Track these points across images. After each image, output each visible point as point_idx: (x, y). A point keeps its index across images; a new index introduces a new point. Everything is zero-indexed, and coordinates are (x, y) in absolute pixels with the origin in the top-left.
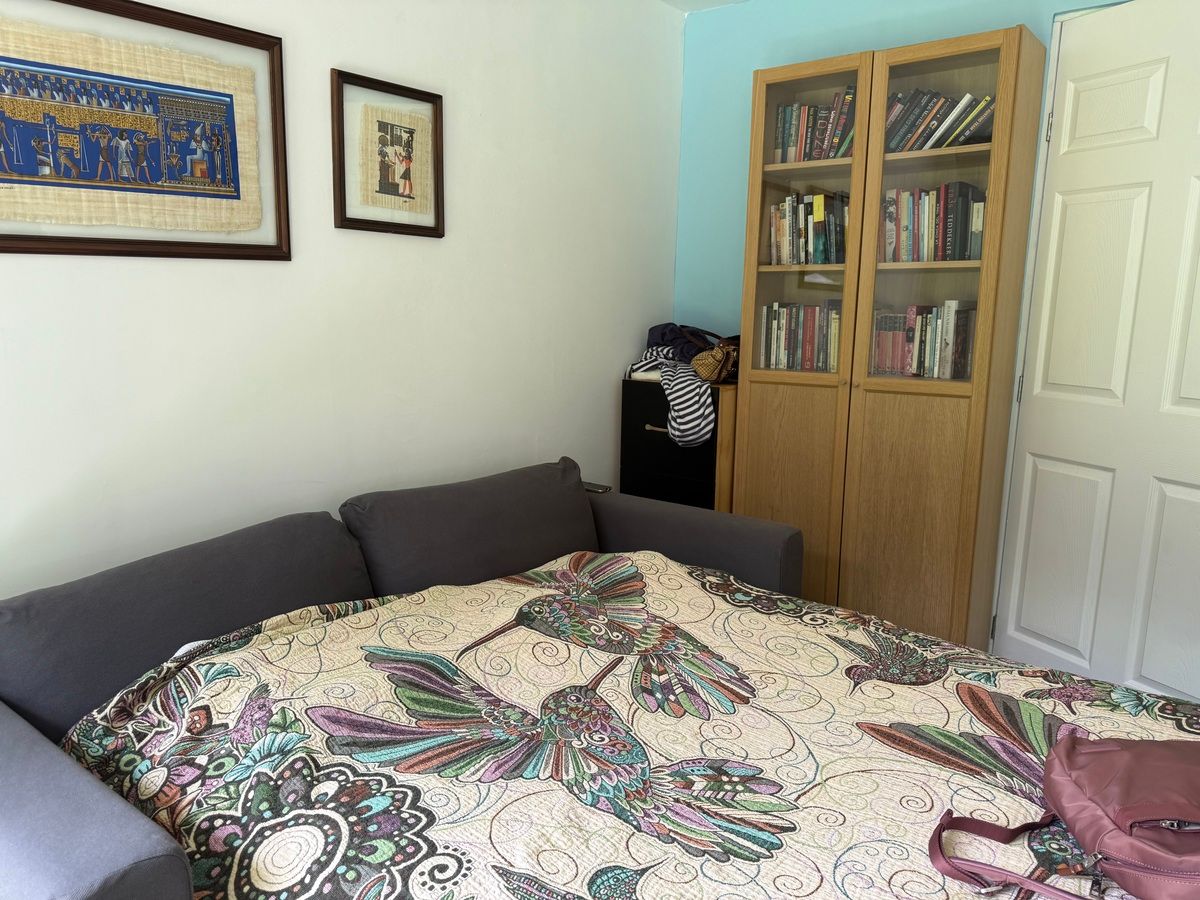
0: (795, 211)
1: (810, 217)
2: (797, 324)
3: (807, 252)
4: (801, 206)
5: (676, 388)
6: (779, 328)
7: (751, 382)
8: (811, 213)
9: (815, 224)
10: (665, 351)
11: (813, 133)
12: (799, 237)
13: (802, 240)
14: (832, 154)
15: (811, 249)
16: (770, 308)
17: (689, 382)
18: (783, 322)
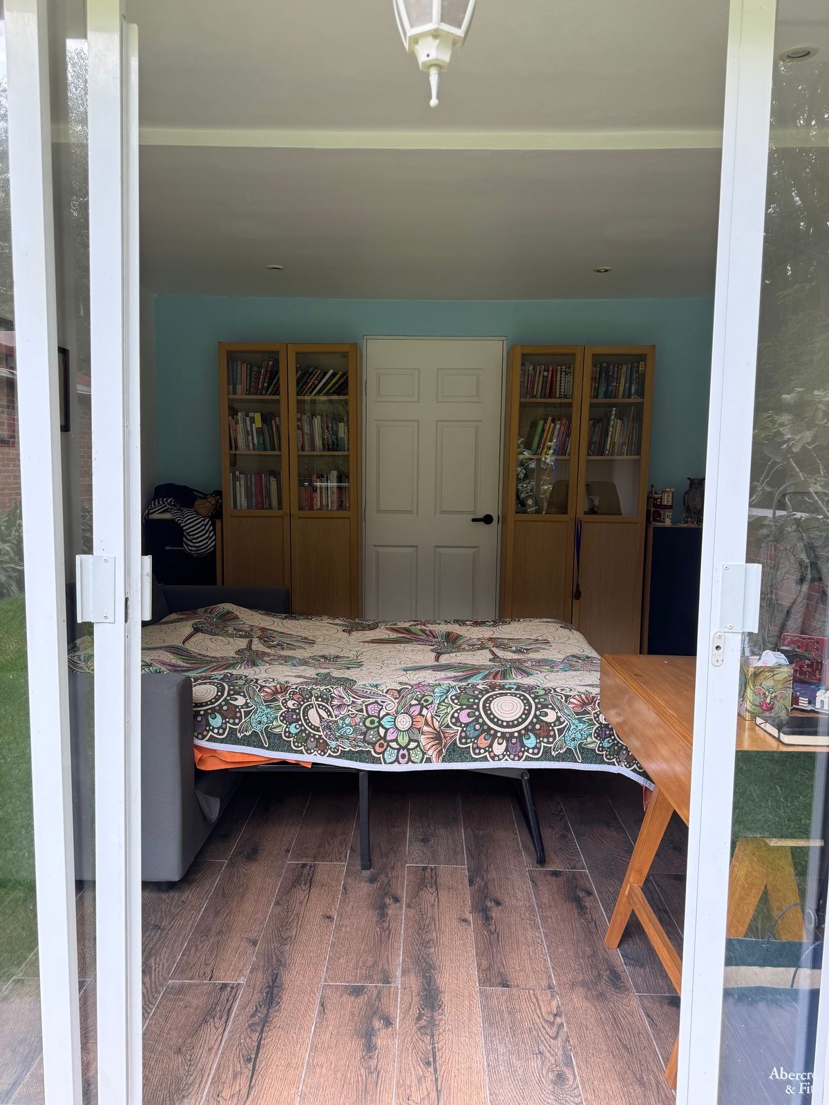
0: (245, 421)
1: (254, 425)
2: (251, 483)
3: (253, 443)
4: (248, 418)
5: (187, 522)
6: (240, 486)
7: (231, 517)
8: (254, 422)
9: (257, 429)
10: (169, 501)
11: (250, 379)
12: (248, 435)
13: (250, 437)
14: (264, 392)
15: (256, 442)
16: (234, 474)
17: (195, 518)
18: (242, 482)
